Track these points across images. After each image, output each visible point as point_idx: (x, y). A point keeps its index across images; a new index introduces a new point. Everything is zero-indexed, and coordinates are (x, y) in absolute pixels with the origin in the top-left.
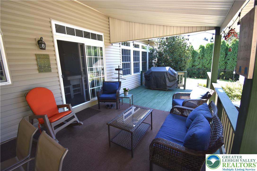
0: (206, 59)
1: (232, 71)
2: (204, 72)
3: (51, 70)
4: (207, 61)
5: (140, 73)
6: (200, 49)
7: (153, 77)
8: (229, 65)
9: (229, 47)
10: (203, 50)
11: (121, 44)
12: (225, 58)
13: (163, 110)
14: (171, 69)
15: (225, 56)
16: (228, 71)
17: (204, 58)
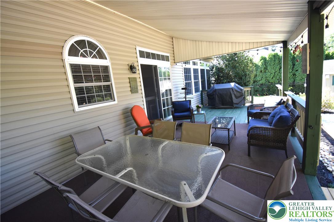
0: (270, 71)
1: (302, 84)
2: (268, 88)
3: (138, 91)
4: (271, 74)
5: (200, 93)
6: (261, 60)
7: (217, 95)
8: (298, 77)
9: (296, 56)
10: (265, 61)
11: (183, 63)
12: (292, 69)
13: (238, 123)
14: (237, 85)
15: (292, 67)
16: (298, 84)
17: (267, 71)
